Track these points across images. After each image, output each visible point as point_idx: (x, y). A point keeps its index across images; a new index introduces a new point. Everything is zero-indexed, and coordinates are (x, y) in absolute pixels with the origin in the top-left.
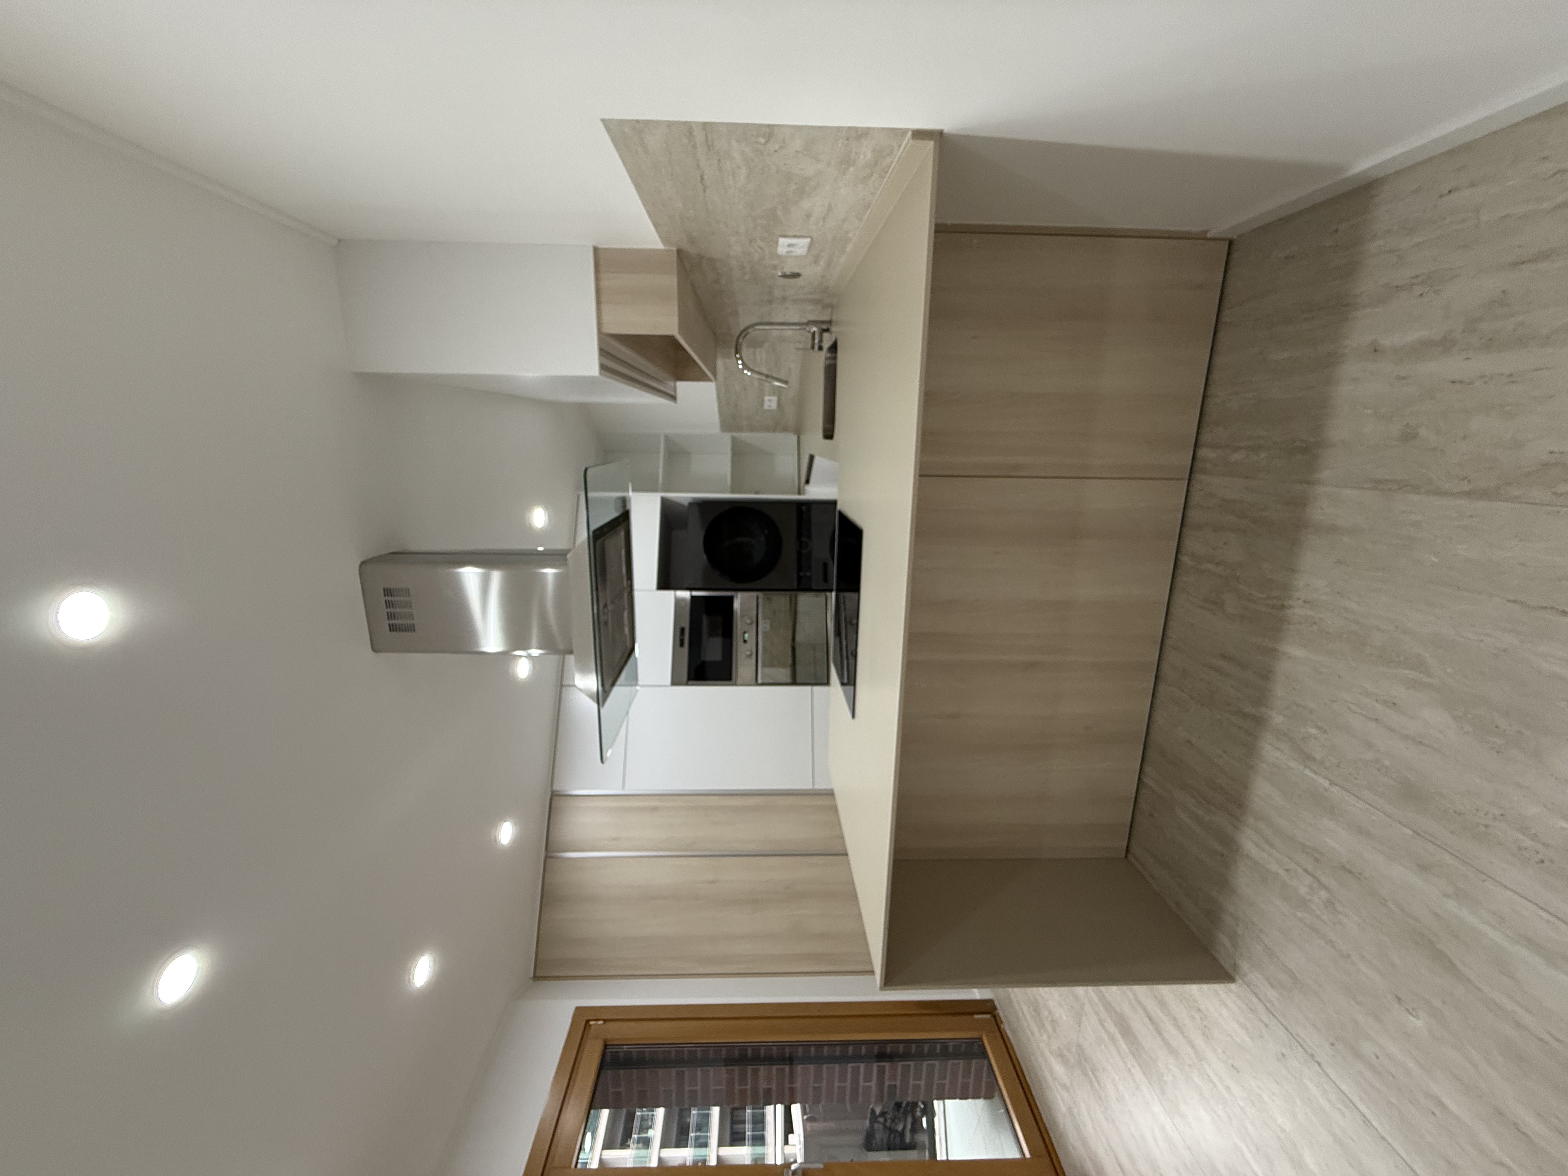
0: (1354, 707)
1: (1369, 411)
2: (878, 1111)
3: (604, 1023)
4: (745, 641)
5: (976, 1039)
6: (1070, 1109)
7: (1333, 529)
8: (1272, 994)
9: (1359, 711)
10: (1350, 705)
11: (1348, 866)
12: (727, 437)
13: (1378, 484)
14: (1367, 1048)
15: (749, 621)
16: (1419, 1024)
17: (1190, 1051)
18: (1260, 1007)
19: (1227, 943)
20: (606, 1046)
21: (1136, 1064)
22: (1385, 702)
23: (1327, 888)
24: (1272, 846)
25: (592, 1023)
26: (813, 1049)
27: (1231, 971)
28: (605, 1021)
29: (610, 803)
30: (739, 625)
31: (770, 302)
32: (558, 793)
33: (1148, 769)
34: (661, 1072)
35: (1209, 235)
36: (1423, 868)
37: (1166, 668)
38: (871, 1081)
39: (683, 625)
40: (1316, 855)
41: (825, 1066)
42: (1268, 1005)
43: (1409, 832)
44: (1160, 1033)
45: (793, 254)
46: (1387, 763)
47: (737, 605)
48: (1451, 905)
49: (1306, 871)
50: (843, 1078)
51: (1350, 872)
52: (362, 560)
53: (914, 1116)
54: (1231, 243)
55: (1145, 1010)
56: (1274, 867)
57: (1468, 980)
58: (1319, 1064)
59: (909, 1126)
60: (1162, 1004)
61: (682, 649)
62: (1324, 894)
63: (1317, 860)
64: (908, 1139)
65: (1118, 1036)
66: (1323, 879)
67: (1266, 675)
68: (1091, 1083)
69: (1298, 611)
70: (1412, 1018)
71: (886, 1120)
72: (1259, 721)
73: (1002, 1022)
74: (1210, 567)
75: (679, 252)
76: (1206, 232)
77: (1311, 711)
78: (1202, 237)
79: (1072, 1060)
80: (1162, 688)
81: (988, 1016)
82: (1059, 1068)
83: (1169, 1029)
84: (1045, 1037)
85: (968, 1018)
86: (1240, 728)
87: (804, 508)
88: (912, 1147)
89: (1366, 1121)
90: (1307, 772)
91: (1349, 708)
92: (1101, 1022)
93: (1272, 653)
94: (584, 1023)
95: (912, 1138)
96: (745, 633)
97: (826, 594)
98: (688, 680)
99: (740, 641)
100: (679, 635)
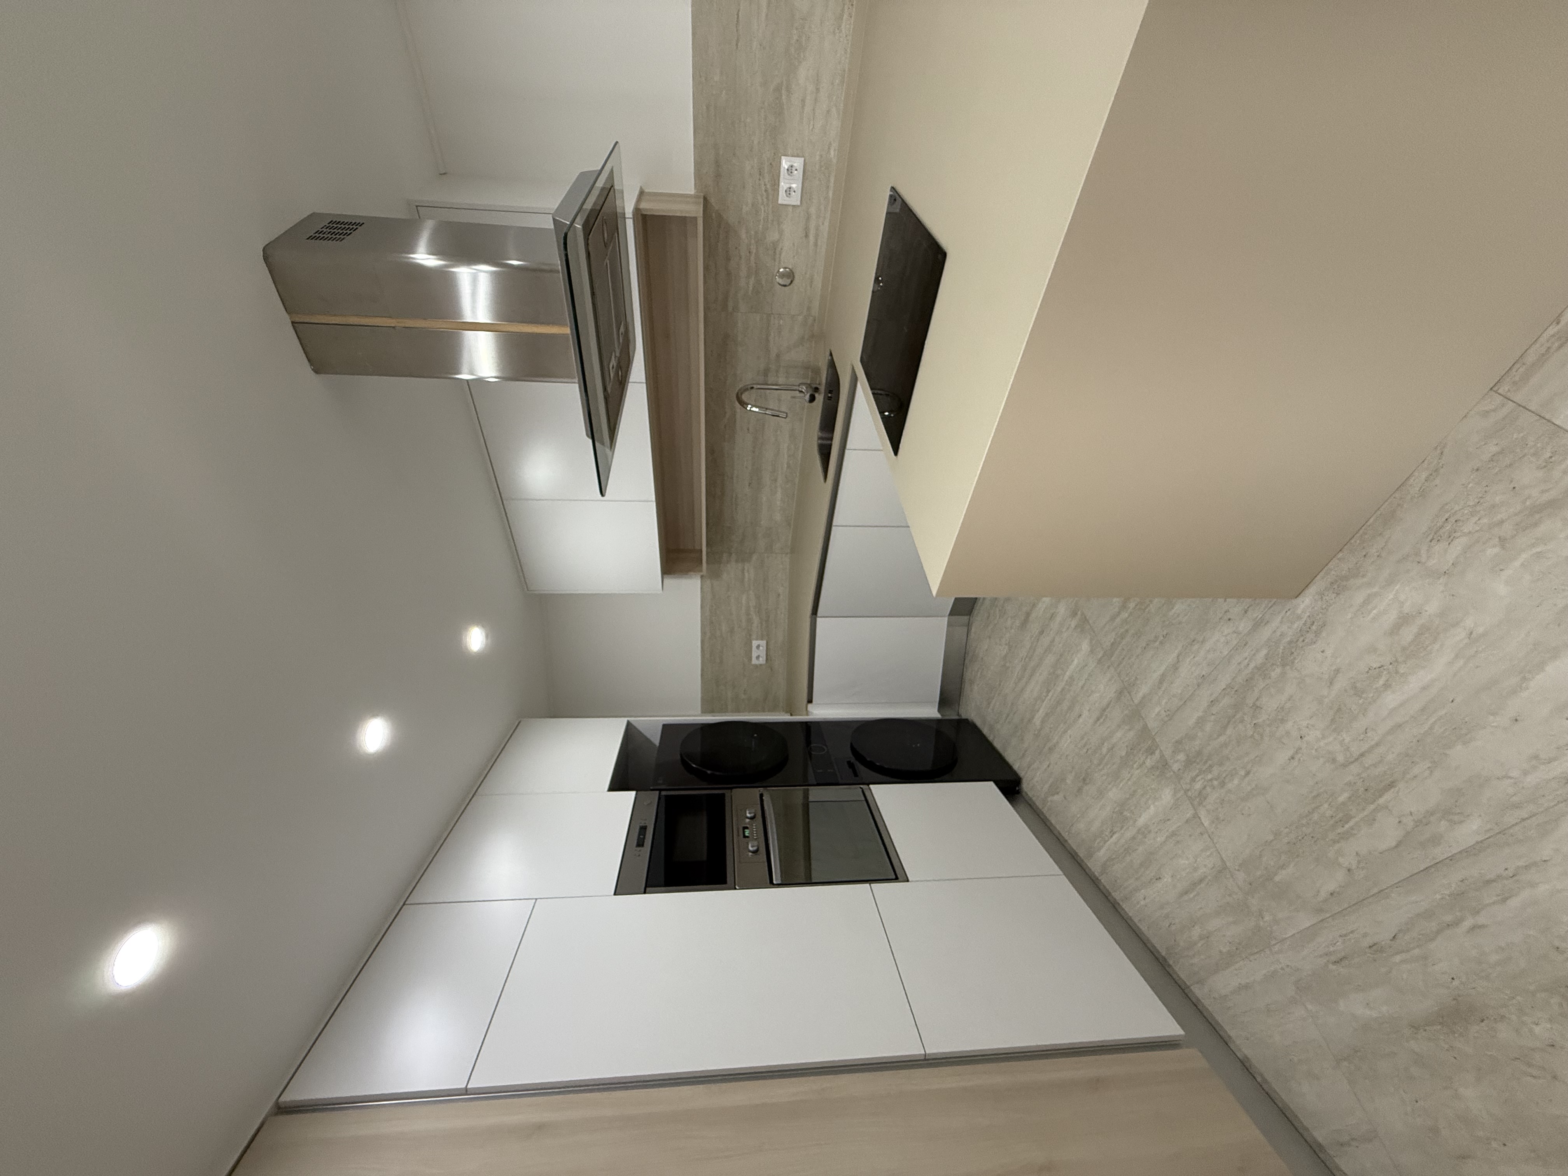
4: (745, 837)
15: (750, 816)
30: (735, 821)
39: (643, 825)
45: (792, 199)
47: (731, 802)
61: (641, 851)
96: (745, 828)
97: (862, 786)
98: (646, 887)
99: (738, 835)
100: (637, 834)
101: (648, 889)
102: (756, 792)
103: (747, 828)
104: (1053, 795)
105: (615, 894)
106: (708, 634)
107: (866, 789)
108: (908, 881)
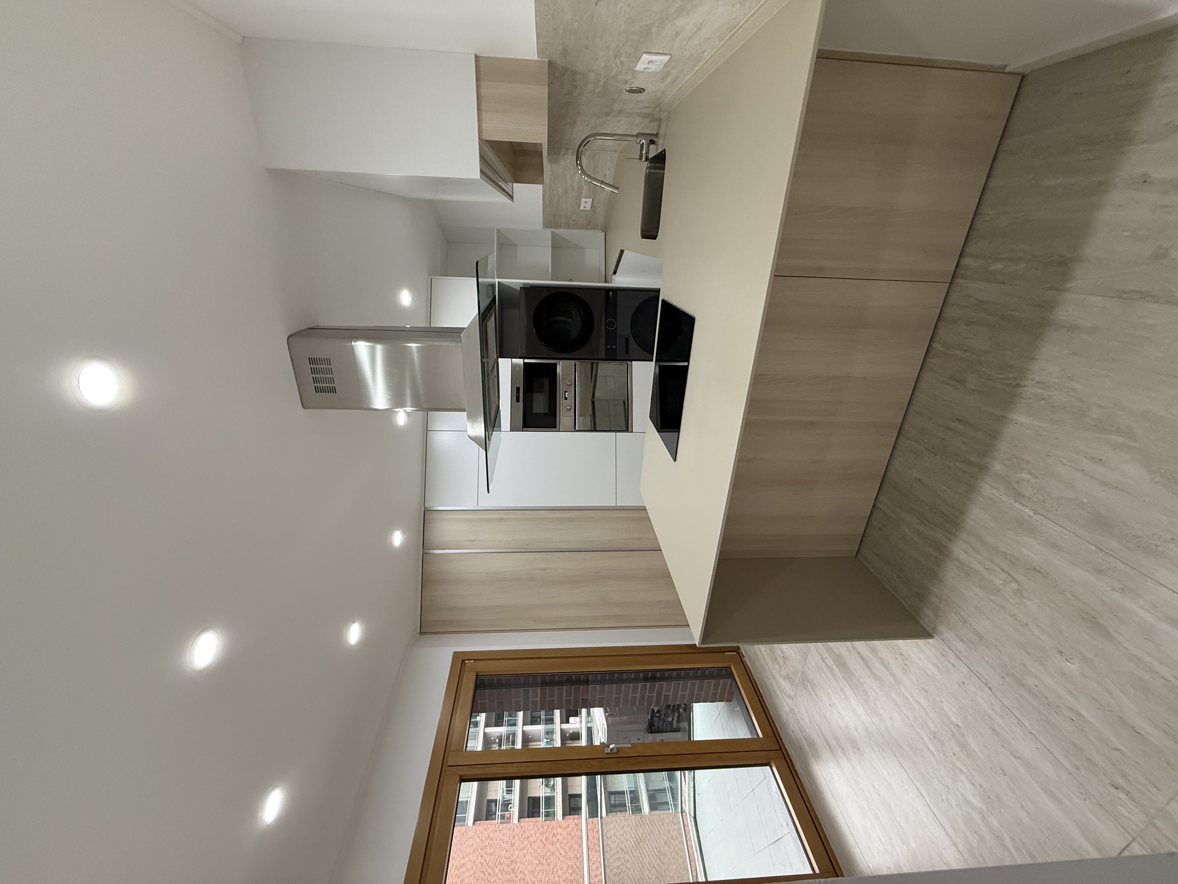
0: (1064, 461)
1: (1126, 233)
2: (656, 710)
3: (474, 662)
4: (566, 398)
5: (727, 667)
6: (792, 710)
7: (1072, 328)
8: (960, 646)
9: (1069, 463)
10: (1061, 459)
11: (1038, 569)
12: (548, 233)
13: (1121, 295)
14: (1030, 681)
15: (569, 383)
16: (1073, 667)
17: (891, 678)
18: (950, 654)
19: (930, 613)
20: (477, 675)
21: (847, 685)
22: (1092, 459)
23: (1017, 582)
24: (978, 553)
25: (466, 662)
26: (616, 675)
27: (931, 632)
28: (475, 660)
29: (469, 516)
30: (561, 386)
31: (608, 114)
32: (430, 509)
33: (882, 498)
34: (513, 691)
35: (1008, 69)
36: (1099, 571)
37: (907, 427)
38: (653, 693)
39: (518, 386)
40: (1013, 560)
41: (623, 685)
42: (957, 653)
43: (1093, 547)
44: (868, 667)
45: (650, 70)
46: (1085, 500)
47: (559, 369)
48: (1116, 596)
49: (1002, 570)
50: (635, 691)
51: (1039, 572)
52: (289, 334)
53: (679, 712)
54: (1024, 77)
55: (858, 653)
56: (976, 566)
57: (1119, 643)
58: (990, 688)
59: (676, 718)
60: (873, 650)
61: (518, 403)
62: (1015, 586)
63: (1013, 563)
64: (675, 726)
65: (835, 668)
66: (1017, 576)
67: (994, 435)
68: (811, 695)
69: (1030, 389)
70: (1069, 664)
71: (661, 715)
72: (983, 468)
73: (744, 657)
74: (959, 352)
75: (550, 63)
76: (1006, 66)
77: (1028, 462)
78: (1001, 70)
79: (797, 681)
80: (902, 441)
81: (735, 653)
82: (785, 685)
83: (877, 666)
84: (777, 667)
85: (721, 654)
86: (965, 472)
87: (611, 293)
88: (677, 730)
89: (1020, 723)
90: (1017, 505)
91: (1061, 461)
92: (823, 659)
93: (1002, 419)
94: (461, 661)
95: (678, 725)
96: (566, 392)
97: (628, 362)
98: (523, 427)
99: (562, 398)
100: (515, 393)
101: (524, 429)
102: (573, 362)
103: (567, 392)
105: (511, 431)
106: (548, 193)
107: (630, 366)
108: (632, 432)
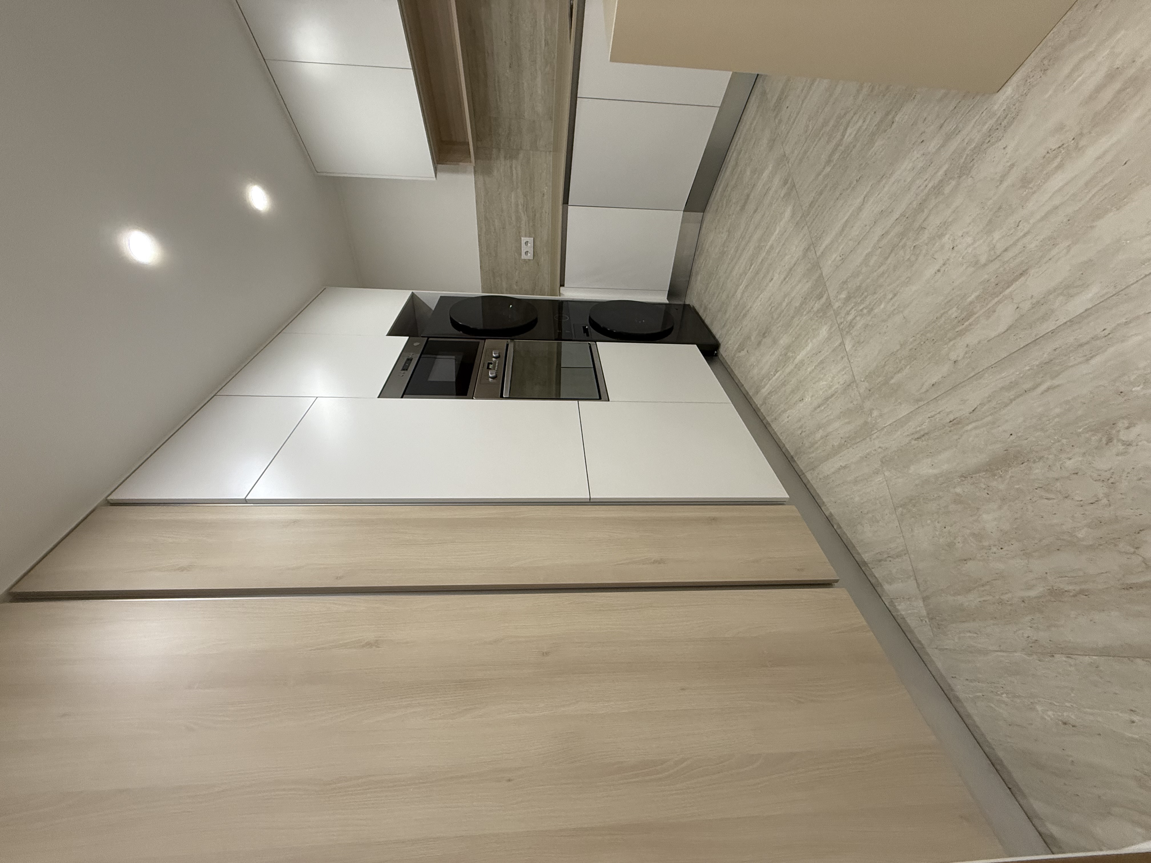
15: (495, 356)
30: (484, 358)
39: (410, 357)
47: (483, 347)
61: (404, 372)
97: (589, 342)
99: (483, 368)
100: (403, 364)
101: (405, 396)
102: (504, 342)
103: (491, 363)
104: (740, 352)
105: (379, 397)
106: (484, 230)
107: (593, 344)
108: (609, 401)
